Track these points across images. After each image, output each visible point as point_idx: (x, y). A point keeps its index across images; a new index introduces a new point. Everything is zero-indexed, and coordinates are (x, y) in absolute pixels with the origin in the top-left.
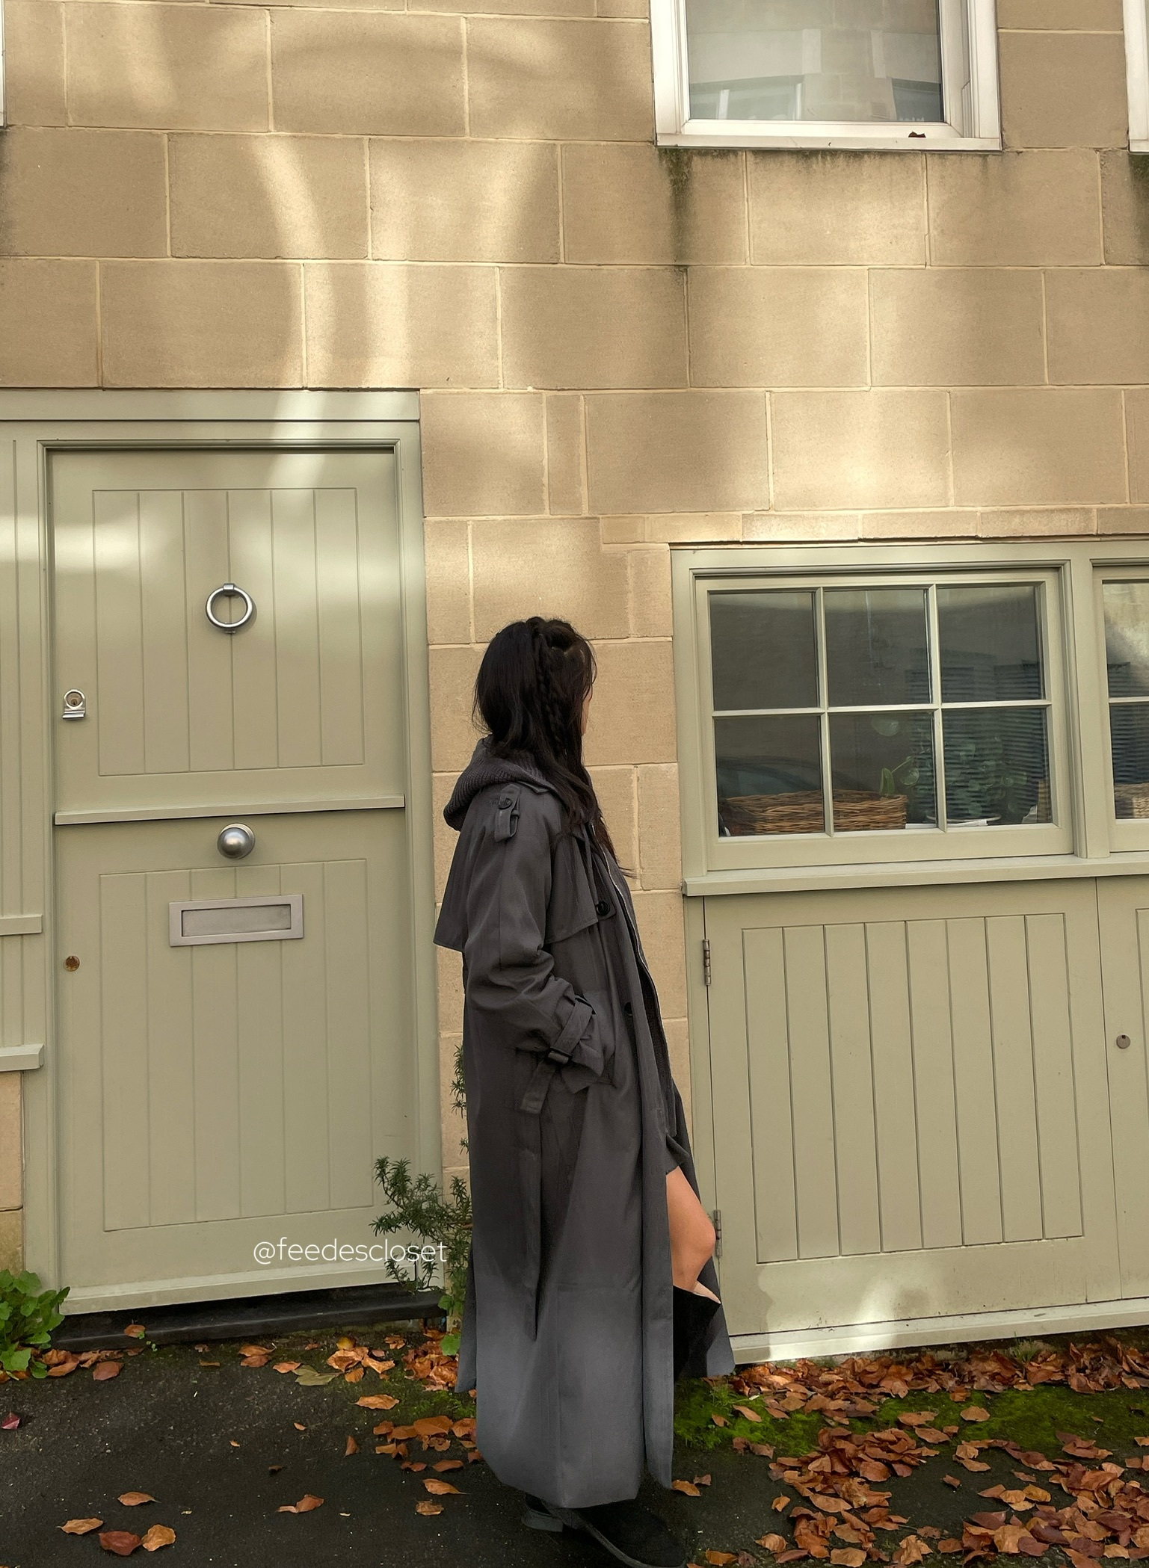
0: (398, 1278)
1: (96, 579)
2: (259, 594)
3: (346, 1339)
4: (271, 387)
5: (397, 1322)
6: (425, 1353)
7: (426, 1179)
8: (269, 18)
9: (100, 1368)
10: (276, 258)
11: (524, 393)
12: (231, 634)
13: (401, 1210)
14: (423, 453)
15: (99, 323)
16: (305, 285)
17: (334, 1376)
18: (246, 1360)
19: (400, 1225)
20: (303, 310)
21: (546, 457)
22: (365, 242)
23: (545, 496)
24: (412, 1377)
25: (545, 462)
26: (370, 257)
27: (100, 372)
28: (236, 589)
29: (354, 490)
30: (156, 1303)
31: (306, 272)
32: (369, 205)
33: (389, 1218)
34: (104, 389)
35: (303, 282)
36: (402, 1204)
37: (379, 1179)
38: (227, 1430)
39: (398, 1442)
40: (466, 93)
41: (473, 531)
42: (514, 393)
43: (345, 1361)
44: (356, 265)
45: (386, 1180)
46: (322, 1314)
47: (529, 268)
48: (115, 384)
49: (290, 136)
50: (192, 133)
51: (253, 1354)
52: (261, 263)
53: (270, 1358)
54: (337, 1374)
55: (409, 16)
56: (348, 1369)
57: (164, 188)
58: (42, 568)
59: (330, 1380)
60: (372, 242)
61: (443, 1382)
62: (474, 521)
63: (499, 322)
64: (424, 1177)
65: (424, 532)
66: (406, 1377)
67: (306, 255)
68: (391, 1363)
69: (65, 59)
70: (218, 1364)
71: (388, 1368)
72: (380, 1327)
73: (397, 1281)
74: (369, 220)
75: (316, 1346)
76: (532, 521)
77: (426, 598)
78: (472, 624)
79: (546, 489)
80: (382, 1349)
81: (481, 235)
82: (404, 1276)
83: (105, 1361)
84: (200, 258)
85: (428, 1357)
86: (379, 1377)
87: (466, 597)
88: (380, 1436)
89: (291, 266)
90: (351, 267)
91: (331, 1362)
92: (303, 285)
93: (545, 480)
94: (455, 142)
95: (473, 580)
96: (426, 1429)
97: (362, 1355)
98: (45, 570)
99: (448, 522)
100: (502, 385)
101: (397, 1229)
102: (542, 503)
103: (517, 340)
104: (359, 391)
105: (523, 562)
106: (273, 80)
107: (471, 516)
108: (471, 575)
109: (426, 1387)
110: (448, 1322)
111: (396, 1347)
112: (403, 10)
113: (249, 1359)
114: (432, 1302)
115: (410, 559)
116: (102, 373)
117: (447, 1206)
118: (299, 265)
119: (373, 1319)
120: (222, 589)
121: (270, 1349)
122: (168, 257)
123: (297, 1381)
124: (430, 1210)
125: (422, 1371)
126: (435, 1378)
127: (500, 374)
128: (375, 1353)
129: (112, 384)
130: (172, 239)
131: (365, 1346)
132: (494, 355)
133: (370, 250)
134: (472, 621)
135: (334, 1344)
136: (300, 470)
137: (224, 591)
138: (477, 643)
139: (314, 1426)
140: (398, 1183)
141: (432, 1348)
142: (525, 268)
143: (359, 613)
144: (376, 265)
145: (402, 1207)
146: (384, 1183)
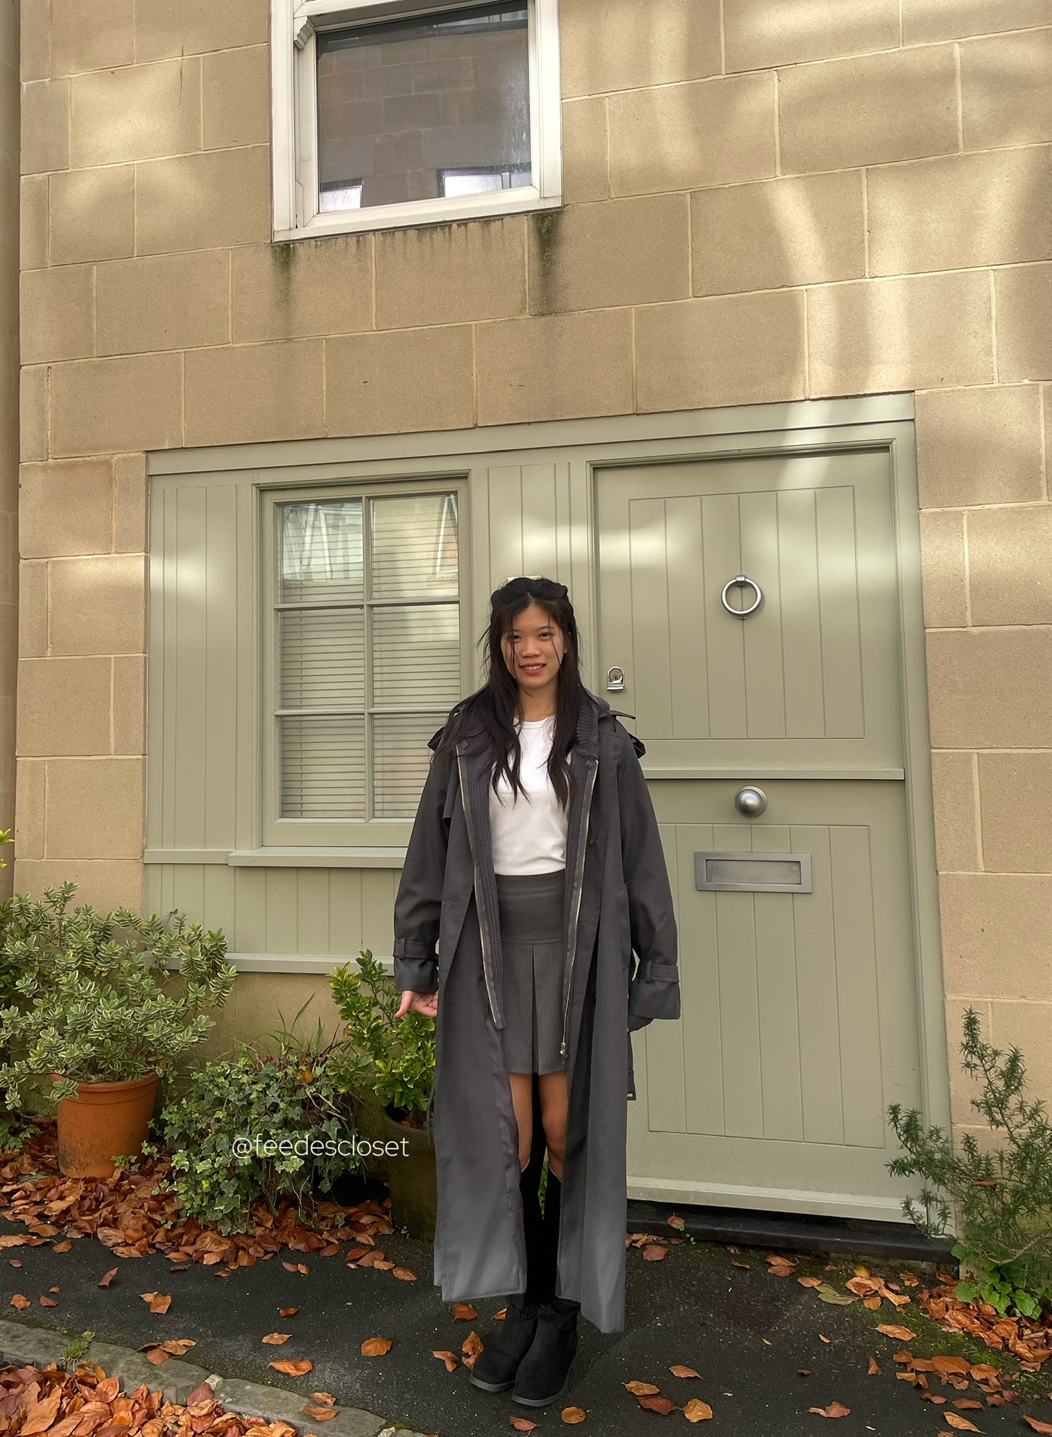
0: (914, 1220)
1: (632, 574)
2: (766, 584)
3: (863, 1268)
4: (777, 401)
5: (911, 1261)
6: (940, 1296)
7: (938, 1131)
8: (776, 77)
9: (649, 1250)
10: (782, 287)
11: (1020, 386)
12: (743, 619)
13: (914, 1157)
14: (918, 449)
15: (634, 360)
16: (808, 307)
17: (853, 1300)
18: (772, 1268)
19: (914, 1170)
20: (806, 329)
21: (1044, 445)
22: (863, 264)
23: (1043, 484)
24: (928, 1316)
25: (1043, 451)
26: (867, 275)
27: (635, 400)
28: (747, 580)
29: (851, 488)
30: (693, 1201)
31: (809, 296)
32: (866, 228)
33: (903, 1161)
34: (638, 415)
35: (806, 306)
36: (915, 1151)
37: (892, 1123)
38: (760, 1328)
39: (918, 1372)
40: (960, 113)
41: (968, 520)
42: (1009, 386)
43: (864, 1288)
44: (854, 284)
45: (898, 1126)
46: (839, 1240)
47: (1024, 267)
48: (647, 410)
49: (795, 178)
50: (710, 189)
51: (780, 1265)
52: (769, 293)
53: (794, 1270)
54: (857, 1299)
55: (905, 51)
56: (866, 1296)
57: (687, 239)
58: (590, 566)
59: (850, 1302)
60: (869, 261)
61: (959, 1327)
62: (969, 511)
63: (993, 321)
64: (936, 1129)
65: (919, 523)
66: (921, 1314)
67: (808, 282)
68: (906, 1299)
69: (609, 144)
70: (748, 1267)
71: (904, 1303)
72: (894, 1263)
73: (912, 1222)
74: (866, 242)
75: (835, 1268)
76: (1030, 508)
77: (922, 584)
78: (969, 609)
79: (1043, 477)
80: (897, 1284)
81: (975, 242)
82: (919, 1218)
83: (652, 1244)
84: (716, 295)
85: (942, 1299)
86: (896, 1309)
87: (962, 583)
88: (900, 1364)
89: (795, 292)
90: (849, 287)
91: (849, 1285)
92: (805, 308)
93: (1043, 468)
94: (949, 160)
95: (969, 568)
96: (946, 1367)
97: (879, 1284)
98: (592, 567)
99: (942, 513)
100: (997, 380)
101: (911, 1174)
102: (1040, 490)
103: (1012, 335)
104: (857, 398)
105: (1020, 548)
106: (780, 131)
107: (966, 506)
108: (967, 563)
109: (942, 1327)
110: (961, 1271)
111: (911, 1284)
112: (899, 47)
113: (775, 1268)
114: (945, 1249)
115: (906, 550)
116: (637, 401)
117: (958, 1159)
118: (802, 291)
119: (888, 1254)
120: (735, 581)
121: (793, 1262)
122: (690, 298)
123: (819, 1297)
124: (942, 1161)
125: (937, 1312)
126: (951, 1321)
127: (995, 370)
128: (891, 1286)
129: (644, 410)
130: (693, 281)
131: (882, 1277)
132: (988, 352)
133: (867, 270)
134: (968, 606)
135: (851, 1270)
136: (805, 473)
137: (737, 582)
138: (974, 626)
139: (837, 1341)
140: (911, 1130)
141: (945, 1292)
142: (1020, 267)
143: (857, 598)
144: (873, 282)
145: (914, 1153)
146: (897, 1128)
